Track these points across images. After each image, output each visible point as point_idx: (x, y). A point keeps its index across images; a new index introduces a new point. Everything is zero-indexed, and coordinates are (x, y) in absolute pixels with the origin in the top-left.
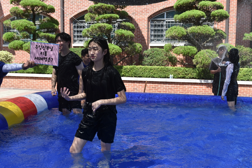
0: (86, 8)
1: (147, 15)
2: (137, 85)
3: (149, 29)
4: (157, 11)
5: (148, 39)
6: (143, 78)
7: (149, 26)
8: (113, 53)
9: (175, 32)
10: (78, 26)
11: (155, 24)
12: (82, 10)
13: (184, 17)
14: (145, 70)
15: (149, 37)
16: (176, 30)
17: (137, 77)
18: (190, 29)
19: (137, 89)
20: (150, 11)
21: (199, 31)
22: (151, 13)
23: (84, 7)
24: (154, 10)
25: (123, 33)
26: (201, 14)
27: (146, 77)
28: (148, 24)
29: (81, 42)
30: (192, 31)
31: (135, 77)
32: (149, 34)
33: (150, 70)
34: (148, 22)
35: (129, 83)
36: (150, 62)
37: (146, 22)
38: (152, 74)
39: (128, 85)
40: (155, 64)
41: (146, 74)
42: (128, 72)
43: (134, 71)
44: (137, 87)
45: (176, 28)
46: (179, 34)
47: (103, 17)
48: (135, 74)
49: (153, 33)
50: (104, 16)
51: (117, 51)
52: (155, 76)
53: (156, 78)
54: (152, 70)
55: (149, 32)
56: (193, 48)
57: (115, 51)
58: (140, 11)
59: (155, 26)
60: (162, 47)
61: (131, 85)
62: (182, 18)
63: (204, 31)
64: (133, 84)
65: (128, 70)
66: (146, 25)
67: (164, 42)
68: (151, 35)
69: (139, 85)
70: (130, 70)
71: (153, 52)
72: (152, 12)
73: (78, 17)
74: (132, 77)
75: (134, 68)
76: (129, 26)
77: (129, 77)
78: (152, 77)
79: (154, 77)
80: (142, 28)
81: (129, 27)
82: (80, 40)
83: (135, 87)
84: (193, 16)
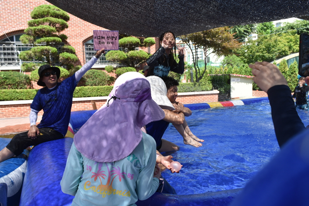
0: (14, 28)
1: (82, 39)
2: (87, 104)
3: (84, 52)
4: (90, 36)
5: (84, 62)
6: (92, 97)
7: (84, 49)
8: (62, 76)
9: (117, 55)
10: (4, 48)
11: (89, 47)
12: (9, 31)
13: (124, 43)
14: (93, 90)
15: (85, 60)
16: (118, 53)
17: (86, 97)
18: (130, 53)
19: (87, 108)
20: (84, 35)
21: (137, 55)
22: (85, 38)
23: (11, 28)
24: (88, 35)
25: (69, 56)
26: (137, 40)
27: (95, 96)
28: (83, 47)
29: (9, 65)
30: (132, 55)
31: (84, 97)
32: (85, 57)
33: (98, 90)
34: (83, 46)
35: (80, 103)
36: (93, 83)
37: (81, 45)
38: (100, 93)
39: (79, 105)
40: (99, 84)
41: (94, 94)
42: (77, 93)
43: (83, 92)
44: (88, 106)
45: (117, 52)
46: (121, 58)
47: (45, 40)
48: (84, 94)
49: (87, 56)
50: (47, 39)
51: (66, 74)
52: (103, 95)
53: (104, 96)
54: (100, 90)
55: (84, 55)
56: (133, 69)
57: (64, 73)
58: (74, 35)
59: (90, 49)
60: (103, 69)
61: (82, 105)
62: (122, 44)
63: (142, 54)
64: (83, 104)
65: (77, 91)
66: (81, 48)
67: (98, 64)
68: (87, 58)
69: (84, 105)
70: (79, 91)
71: (94, 73)
72: (87, 37)
73: (3, 38)
74: (81, 97)
75: (83, 89)
76: (72, 49)
77: (78, 97)
78: (100, 96)
79: (101, 96)
80: (78, 51)
81: (72, 51)
82: (9, 64)
83: (85, 106)
84: (132, 42)
